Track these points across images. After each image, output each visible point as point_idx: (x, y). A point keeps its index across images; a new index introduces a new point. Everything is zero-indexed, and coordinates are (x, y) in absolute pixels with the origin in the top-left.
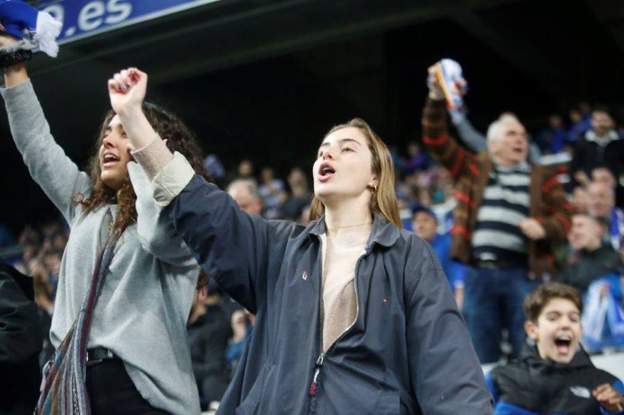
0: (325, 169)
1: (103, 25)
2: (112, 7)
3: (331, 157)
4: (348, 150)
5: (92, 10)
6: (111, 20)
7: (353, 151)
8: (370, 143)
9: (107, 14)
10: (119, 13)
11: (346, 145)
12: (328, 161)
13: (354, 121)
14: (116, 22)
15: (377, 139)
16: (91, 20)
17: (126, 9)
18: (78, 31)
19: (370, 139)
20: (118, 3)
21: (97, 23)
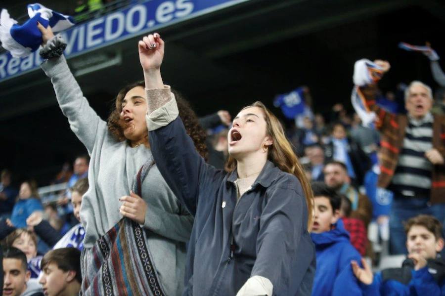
0: (234, 133)
1: (174, 18)
2: (180, 5)
3: (238, 125)
4: (250, 121)
5: (166, 8)
6: (179, 14)
7: (253, 121)
8: (265, 116)
9: (176, 10)
10: (183, 10)
11: (249, 118)
12: (236, 128)
13: (257, 103)
14: (183, 16)
15: (270, 114)
16: (165, 15)
17: (189, 7)
18: (157, 23)
19: (266, 115)
20: (184, 2)
21: (169, 17)
